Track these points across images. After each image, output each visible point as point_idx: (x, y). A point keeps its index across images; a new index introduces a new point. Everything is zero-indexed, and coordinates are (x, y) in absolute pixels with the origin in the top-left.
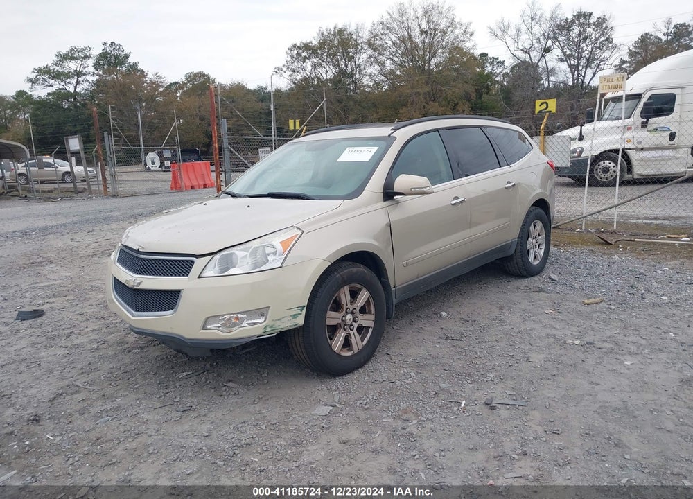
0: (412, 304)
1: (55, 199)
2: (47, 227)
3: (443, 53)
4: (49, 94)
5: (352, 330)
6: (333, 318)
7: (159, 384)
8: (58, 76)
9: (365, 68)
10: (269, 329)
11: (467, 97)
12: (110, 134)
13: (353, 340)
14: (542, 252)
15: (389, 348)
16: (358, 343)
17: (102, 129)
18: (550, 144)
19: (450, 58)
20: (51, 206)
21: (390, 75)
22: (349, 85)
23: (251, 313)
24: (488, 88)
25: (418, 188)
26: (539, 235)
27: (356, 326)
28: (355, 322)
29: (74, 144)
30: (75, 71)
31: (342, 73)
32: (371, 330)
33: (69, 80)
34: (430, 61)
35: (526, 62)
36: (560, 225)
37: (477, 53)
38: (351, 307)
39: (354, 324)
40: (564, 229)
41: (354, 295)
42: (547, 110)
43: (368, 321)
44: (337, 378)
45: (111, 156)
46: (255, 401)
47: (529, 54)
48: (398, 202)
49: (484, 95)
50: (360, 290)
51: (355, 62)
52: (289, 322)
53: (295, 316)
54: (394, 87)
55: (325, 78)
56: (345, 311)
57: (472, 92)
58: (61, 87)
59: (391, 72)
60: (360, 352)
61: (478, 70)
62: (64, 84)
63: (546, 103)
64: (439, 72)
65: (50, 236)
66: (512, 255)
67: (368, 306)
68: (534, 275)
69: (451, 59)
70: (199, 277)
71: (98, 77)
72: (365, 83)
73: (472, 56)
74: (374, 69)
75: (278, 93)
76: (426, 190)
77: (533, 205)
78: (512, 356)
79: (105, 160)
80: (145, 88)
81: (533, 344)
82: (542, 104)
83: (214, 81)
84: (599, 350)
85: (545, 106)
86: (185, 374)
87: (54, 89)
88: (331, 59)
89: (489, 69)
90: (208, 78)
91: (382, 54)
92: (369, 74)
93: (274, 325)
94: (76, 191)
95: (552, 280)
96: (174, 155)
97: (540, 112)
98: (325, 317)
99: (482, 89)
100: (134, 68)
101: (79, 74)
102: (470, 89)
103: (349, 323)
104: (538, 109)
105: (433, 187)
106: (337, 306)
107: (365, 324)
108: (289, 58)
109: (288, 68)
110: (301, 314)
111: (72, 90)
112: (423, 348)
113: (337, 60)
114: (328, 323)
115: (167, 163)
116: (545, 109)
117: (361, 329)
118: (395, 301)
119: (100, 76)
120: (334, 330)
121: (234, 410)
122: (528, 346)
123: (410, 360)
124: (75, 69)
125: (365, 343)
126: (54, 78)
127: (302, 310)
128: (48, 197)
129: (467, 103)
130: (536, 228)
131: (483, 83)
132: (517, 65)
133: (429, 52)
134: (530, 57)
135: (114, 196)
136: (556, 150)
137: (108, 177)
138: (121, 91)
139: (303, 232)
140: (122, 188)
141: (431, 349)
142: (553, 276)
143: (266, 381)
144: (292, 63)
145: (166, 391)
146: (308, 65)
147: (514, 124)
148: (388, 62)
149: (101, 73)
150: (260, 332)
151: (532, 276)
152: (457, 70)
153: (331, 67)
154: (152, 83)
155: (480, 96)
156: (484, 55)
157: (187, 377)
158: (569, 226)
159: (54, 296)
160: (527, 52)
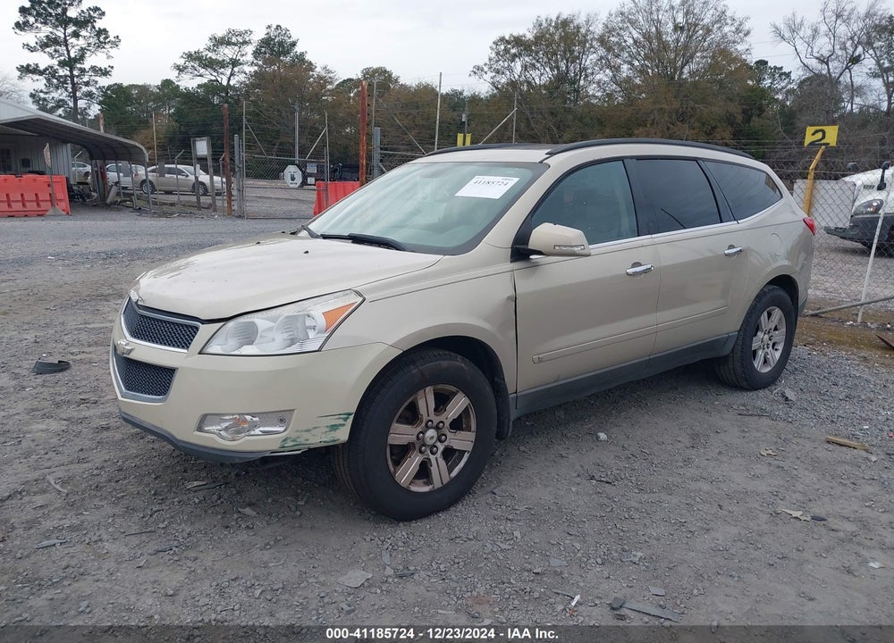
0: (563, 413)
1: (171, 214)
2: (139, 250)
3: (703, 57)
4: (199, 86)
5: (433, 453)
6: (401, 433)
7: (155, 494)
8: (210, 64)
9: (593, 74)
10: (290, 444)
11: (730, 120)
12: (241, 138)
13: (434, 469)
14: (778, 355)
15: (500, 482)
16: (441, 473)
17: (233, 132)
18: (823, 192)
19: (710, 65)
20: (162, 222)
21: (626, 85)
22: (569, 93)
23: (266, 417)
24: (761, 110)
25: (565, 246)
26: (776, 329)
27: (441, 447)
28: (441, 442)
29: (202, 147)
30: (231, 59)
31: (561, 78)
32: (466, 456)
33: (222, 70)
34: (682, 67)
35: (822, 75)
36: (823, 313)
37: (752, 59)
38: (436, 420)
39: (438, 444)
40: (828, 318)
41: (442, 401)
42: (822, 142)
43: (463, 441)
44: (401, 524)
45: (241, 166)
46: (268, 544)
47: (827, 65)
48: (536, 265)
49: (755, 118)
50: (454, 394)
51: (580, 64)
52: (323, 435)
53: (334, 428)
54: (630, 101)
55: (538, 83)
56: (423, 424)
57: (737, 113)
58: (213, 78)
59: (628, 80)
60: (444, 487)
61: (750, 83)
62: (215, 74)
63: (824, 132)
64: (695, 84)
65: (137, 262)
66: (727, 356)
67: (466, 419)
68: (760, 389)
69: (714, 67)
70: (200, 353)
71: (256, 68)
72: (591, 93)
73: (744, 63)
74: (604, 76)
75: (475, 99)
76: (576, 249)
77: (771, 283)
78: (683, 524)
79: (233, 170)
80: (311, 84)
81: (725, 507)
82: (816, 132)
83: (396, 80)
84: (832, 534)
85: (819, 135)
86: (196, 483)
87: (204, 80)
88: (549, 59)
89: (767, 83)
90: (390, 76)
91: (617, 56)
92: (598, 82)
93: (298, 437)
94: (199, 206)
95: (787, 399)
96: (321, 170)
97: (812, 143)
98: (387, 433)
99: (751, 110)
100: (301, 58)
101: (235, 63)
102: (735, 108)
103: (430, 442)
104: (809, 139)
105: (591, 246)
106: (412, 416)
107: (456, 445)
108: (494, 55)
109: (491, 68)
110: (343, 425)
111: (225, 83)
112: (550, 489)
113: (556, 61)
114: (390, 441)
115: (311, 180)
116: (821, 140)
117: (450, 454)
118: (514, 414)
119: (259, 66)
120: (402, 452)
121: (233, 554)
122: (715, 509)
123: (522, 509)
124: (231, 57)
125: (454, 474)
126: (205, 67)
127: (345, 420)
128: (164, 211)
129: (730, 128)
130: (773, 318)
131: (756, 101)
132: (808, 79)
133: (683, 55)
134: (829, 70)
135: (239, 217)
136: (830, 201)
137: (234, 193)
138: (281, 86)
139: (364, 300)
140: (251, 207)
141: (562, 493)
142: (790, 394)
143: (298, 513)
144: (497, 61)
145: (158, 507)
146: (518, 66)
147: (756, 159)
148: (625, 67)
149: (260, 63)
150: (276, 447)
151: (755, 389)
152: (721, 83)
153: (548, 69)
154: (320, 78)
155: (748, 119)
156: (763, 63)
157: (196, 490)
158: (837, 316)
159: (96, 344)
160: (824, 61)
